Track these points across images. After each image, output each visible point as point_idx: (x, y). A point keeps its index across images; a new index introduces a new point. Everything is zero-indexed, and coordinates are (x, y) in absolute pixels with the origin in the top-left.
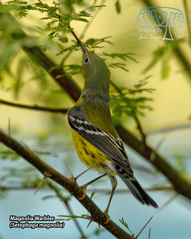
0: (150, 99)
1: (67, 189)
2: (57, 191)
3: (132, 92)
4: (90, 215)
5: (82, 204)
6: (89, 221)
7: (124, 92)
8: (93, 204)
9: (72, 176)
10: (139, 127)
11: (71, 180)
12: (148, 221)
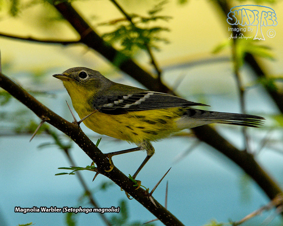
0: (167, 29)
1: (68, 135)
2: (55, 137)
3: (145, 20)
4: (96, 166)
5: (87, 153)
6: (96, 173)
7: (135, 20)
8: (99, 153)
9: (75, 120)
10: (153, 62)
11: (73, 124)
12: (165, 174)
